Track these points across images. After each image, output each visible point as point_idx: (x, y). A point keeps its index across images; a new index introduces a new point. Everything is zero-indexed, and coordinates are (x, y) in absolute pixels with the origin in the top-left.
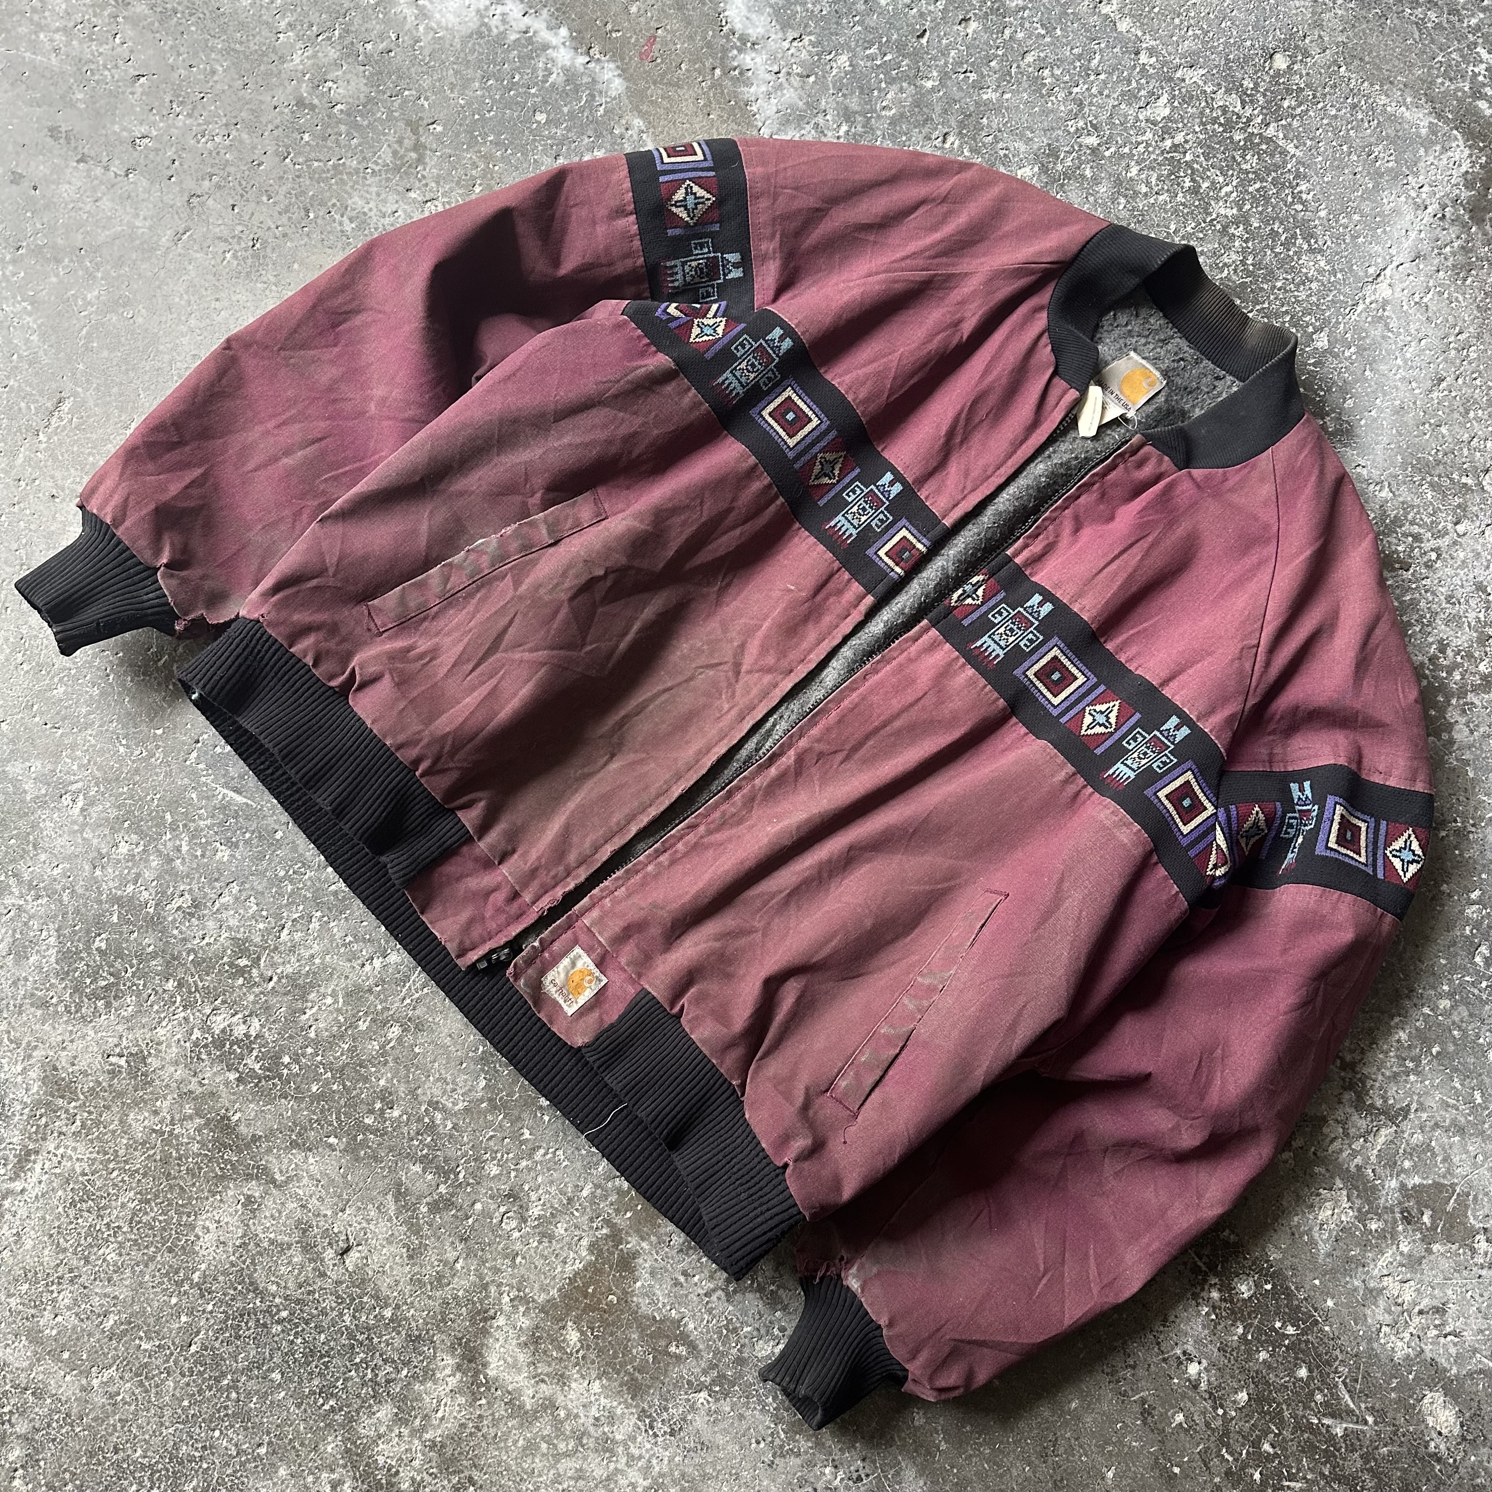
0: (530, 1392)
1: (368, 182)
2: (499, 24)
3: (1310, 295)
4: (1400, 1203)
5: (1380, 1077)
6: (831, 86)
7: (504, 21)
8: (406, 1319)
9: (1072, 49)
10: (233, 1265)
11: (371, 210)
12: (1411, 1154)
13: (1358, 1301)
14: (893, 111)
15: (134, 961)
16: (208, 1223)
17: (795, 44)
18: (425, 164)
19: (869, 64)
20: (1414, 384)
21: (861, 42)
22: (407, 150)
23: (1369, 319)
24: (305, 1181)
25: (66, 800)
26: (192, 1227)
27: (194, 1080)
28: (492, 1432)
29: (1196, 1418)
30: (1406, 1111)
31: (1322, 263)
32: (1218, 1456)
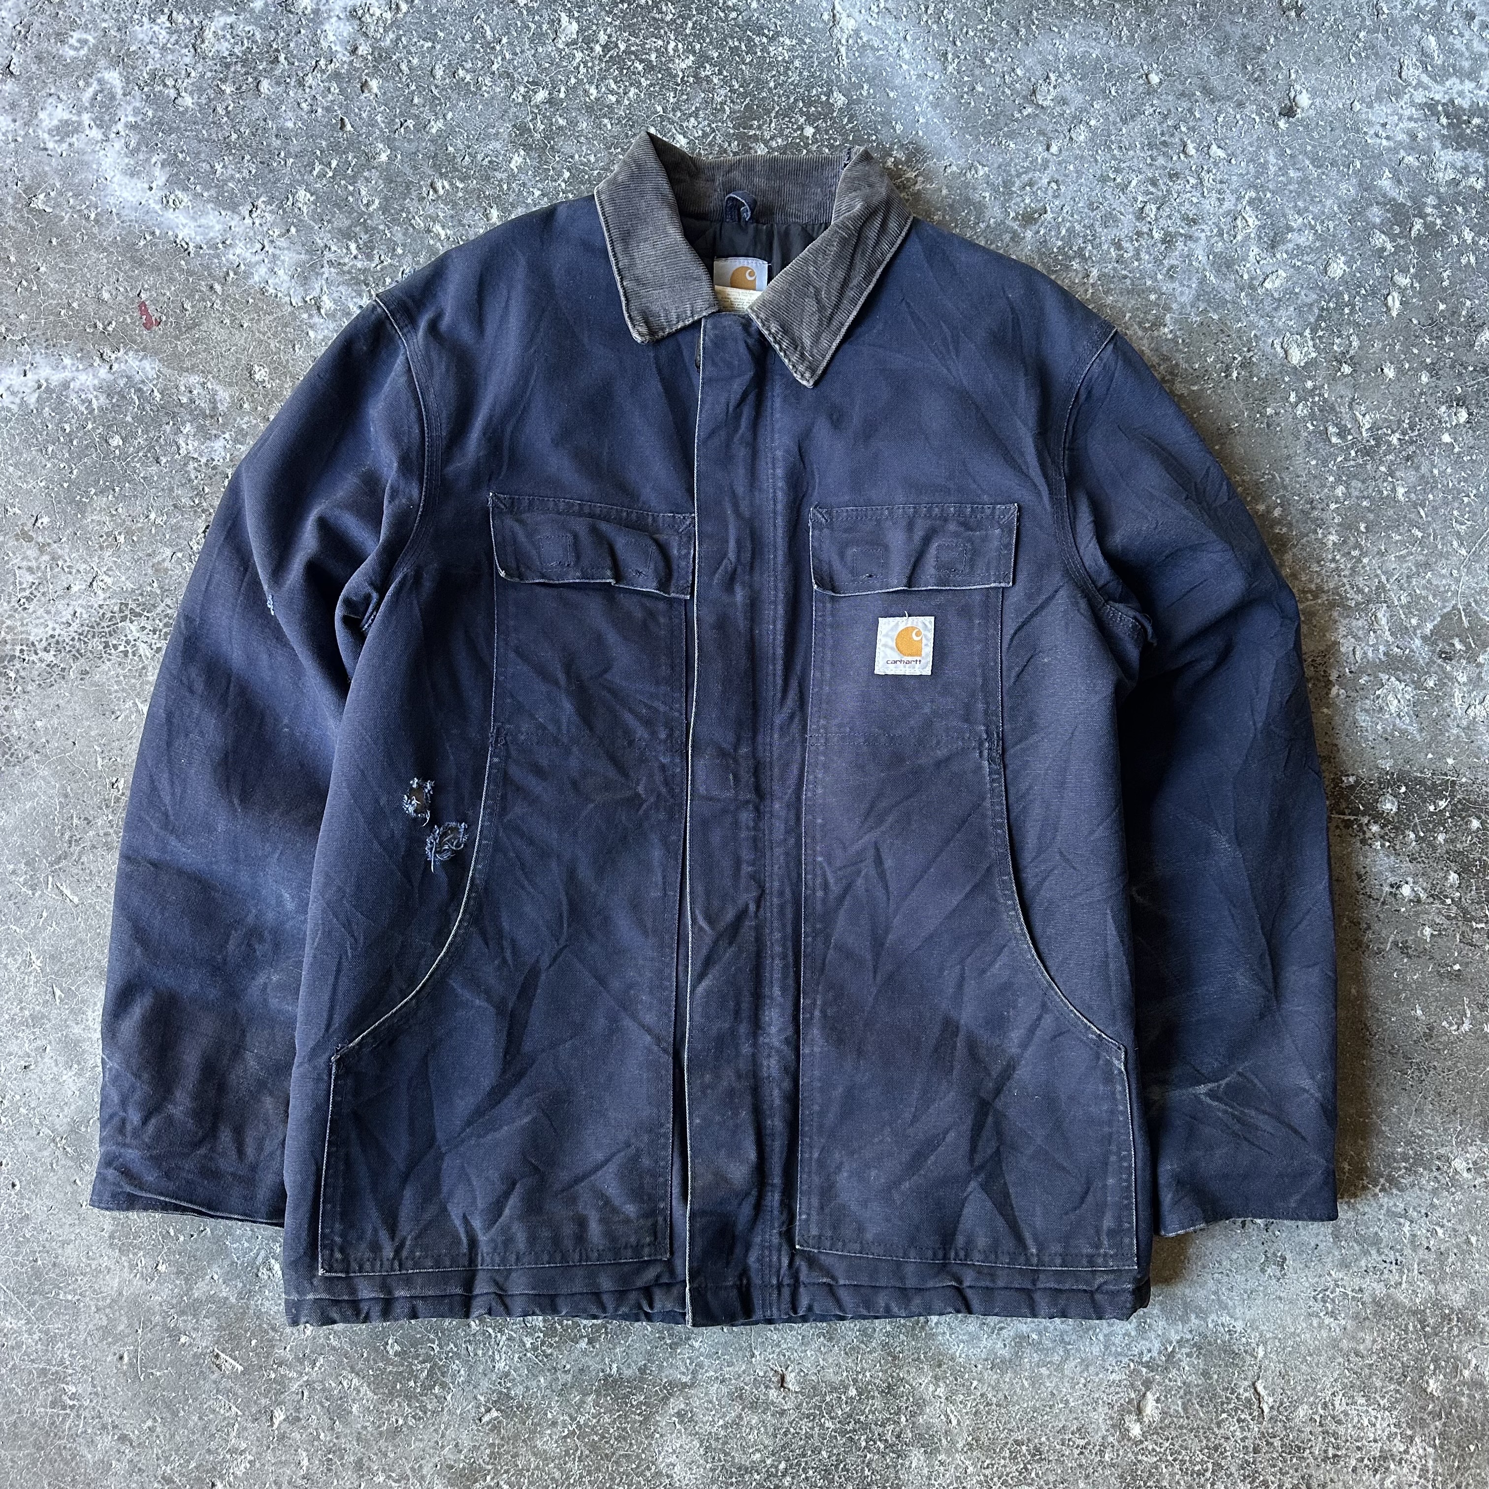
0: (1000, 1344)
1: (30, 611)
2: (11, 398)
3: (801, 73)
4: (1433, 652)
5: (1345, 580)
6: (312, 223)
7: (13, 394)
8: (869, 1383)
9: (463, 39)
10: (715, 1470)
11: (54, 629)
12: (1411, 613)
13: (1466, 743)
14: (377, 202)
15: (432, 1336)
16: (668, 1461)
17: (254, 215)
18: (60, 557)
19: (324, 181)
20: (930, 74)
21: (302, 170)
22: (37, 559)
23: (857, 54)
24: (706, 1362)
25: (264, 1273)
26: (659, 1474)
27: (559, 1373)
28: (1000, 1395)
29: (1437, 921)
30: (1381, 587)
31: (788, 42)
32: (1473, 932)
